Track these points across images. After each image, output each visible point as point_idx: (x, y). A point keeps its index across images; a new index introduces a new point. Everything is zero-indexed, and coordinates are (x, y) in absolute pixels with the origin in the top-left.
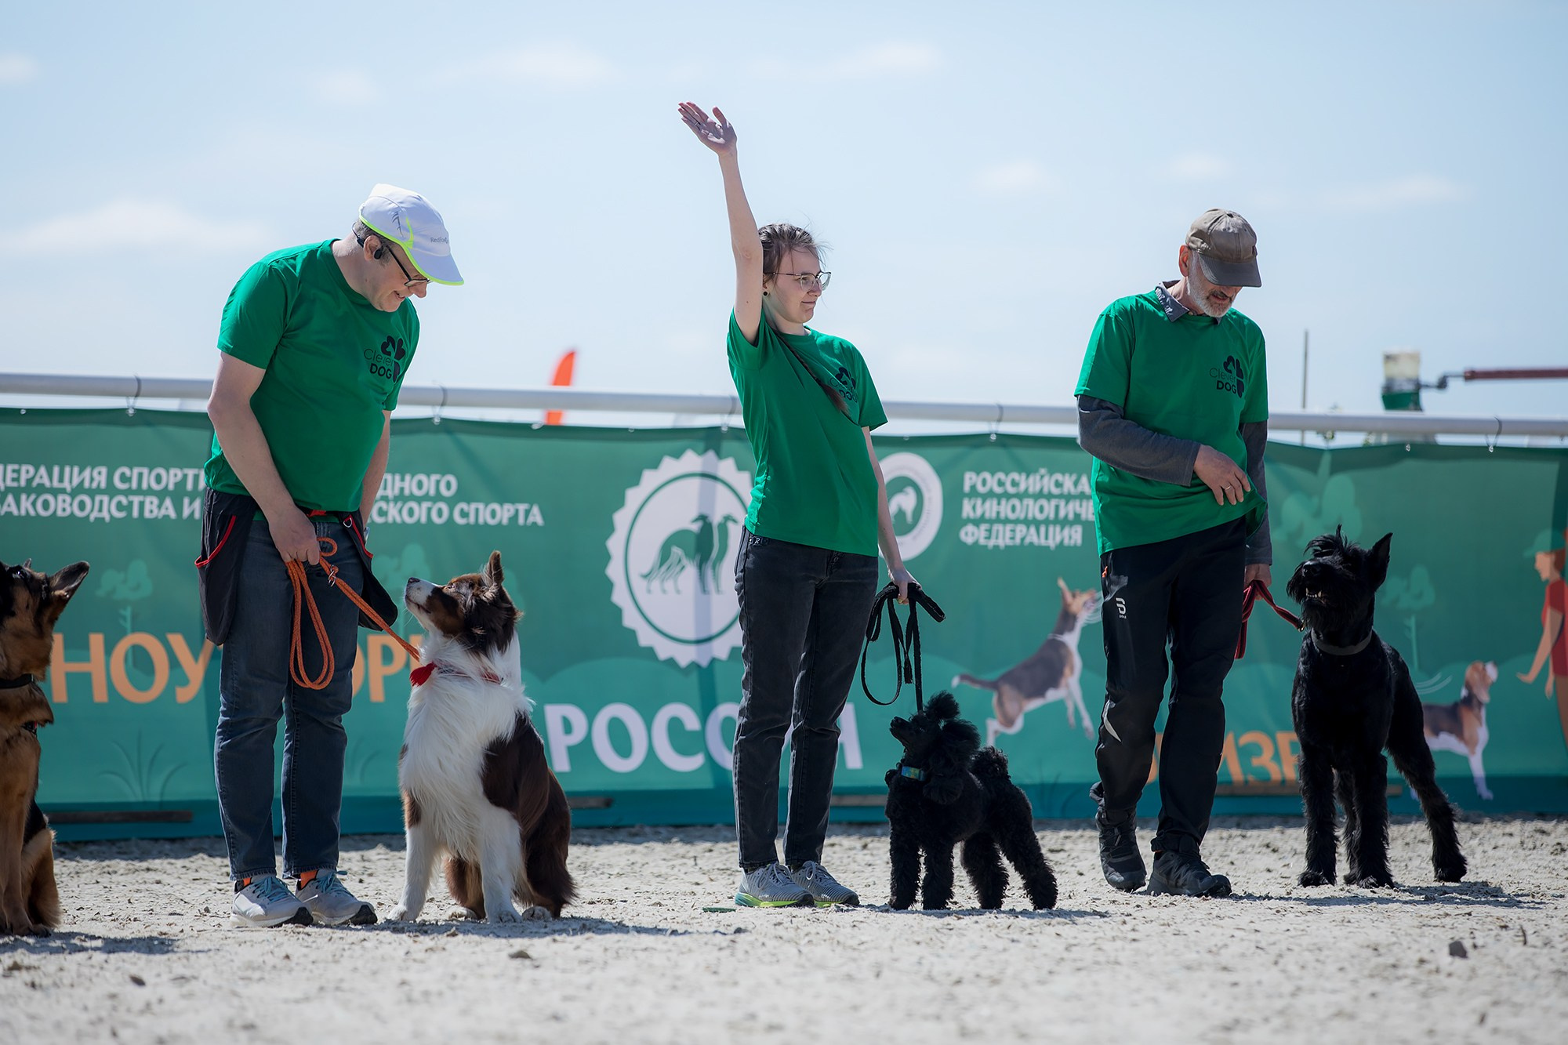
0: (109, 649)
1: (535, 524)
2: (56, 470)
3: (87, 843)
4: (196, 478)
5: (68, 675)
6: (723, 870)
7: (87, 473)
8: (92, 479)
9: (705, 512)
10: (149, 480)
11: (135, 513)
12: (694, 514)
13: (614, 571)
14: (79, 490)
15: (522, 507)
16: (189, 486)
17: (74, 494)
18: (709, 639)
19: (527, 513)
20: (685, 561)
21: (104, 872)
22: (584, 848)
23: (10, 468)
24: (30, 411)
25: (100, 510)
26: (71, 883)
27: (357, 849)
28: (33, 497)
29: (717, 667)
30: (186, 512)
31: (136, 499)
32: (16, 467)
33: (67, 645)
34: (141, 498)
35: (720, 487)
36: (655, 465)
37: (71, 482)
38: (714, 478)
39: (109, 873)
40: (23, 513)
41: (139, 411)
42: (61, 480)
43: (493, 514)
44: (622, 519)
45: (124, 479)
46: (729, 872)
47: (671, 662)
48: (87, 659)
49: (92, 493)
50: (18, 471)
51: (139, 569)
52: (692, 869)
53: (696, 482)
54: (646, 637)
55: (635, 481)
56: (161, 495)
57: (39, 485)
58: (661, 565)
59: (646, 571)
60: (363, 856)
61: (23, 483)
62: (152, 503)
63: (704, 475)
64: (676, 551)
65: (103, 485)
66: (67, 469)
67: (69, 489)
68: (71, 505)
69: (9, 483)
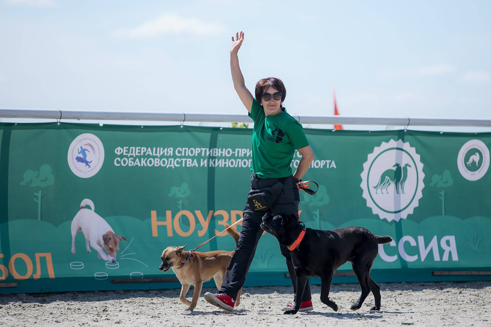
0: (173, 217)
1: (333, 168)
2: (154, 149)
3: (165, 290)
4: (206, 151)
5: (158, 226)
6: (406, 303)
7: (166, 150)
8: (168, 152)
9: (398, 163)
10: (188, 153)
11: (184, 165)
12: (394, 164)
13: (363, 185)
14: (163, 156)
15: (328, 161)
16: (203, 155)
17: (161, 158)
18: (400, 211)
19: (330, 164)
20: (390, 181)
21: (173, 303)
22: (352, 293)
23: (137, 148)
24: (145, 127)
25: (171, 164)
26: (161, 308)
27: (267, 293)
28: (146, 159)
29: (402, 221)
30: (202, 164)
31: (184, 160)
32: (140, 148)
33: (158, 215)
34: (186, 159)
35: (404, 153)
36: (379, 145)
37: (160, 153)
38: (402, 150)
39: (175, 303)
40: (142, 165)
41: (185, 126)
42: (156, 153)
43: (317, 164)
44: (366, 166)
45: (180, 152)
46: (409, 304)
47: (385, 220)
48: (165, 220)
49: (167, 158)
50: (140, 150)
51: (185, 186)
52: (395, 303)
53: (395, 151)
54: (376, 210)
55: (371, 151)
56: (193, 158)
57: (148, 154)
58: (381, 184)
59: (375, 185)
60: (269, 296)
61: (142, 154)
62: (189, 161)
63: (398, 149)
64: (387, 178)
65: (172, 155)
66: (158, 149)
67: (159, 156)
68: (160, 162)
69: (137, 154)
